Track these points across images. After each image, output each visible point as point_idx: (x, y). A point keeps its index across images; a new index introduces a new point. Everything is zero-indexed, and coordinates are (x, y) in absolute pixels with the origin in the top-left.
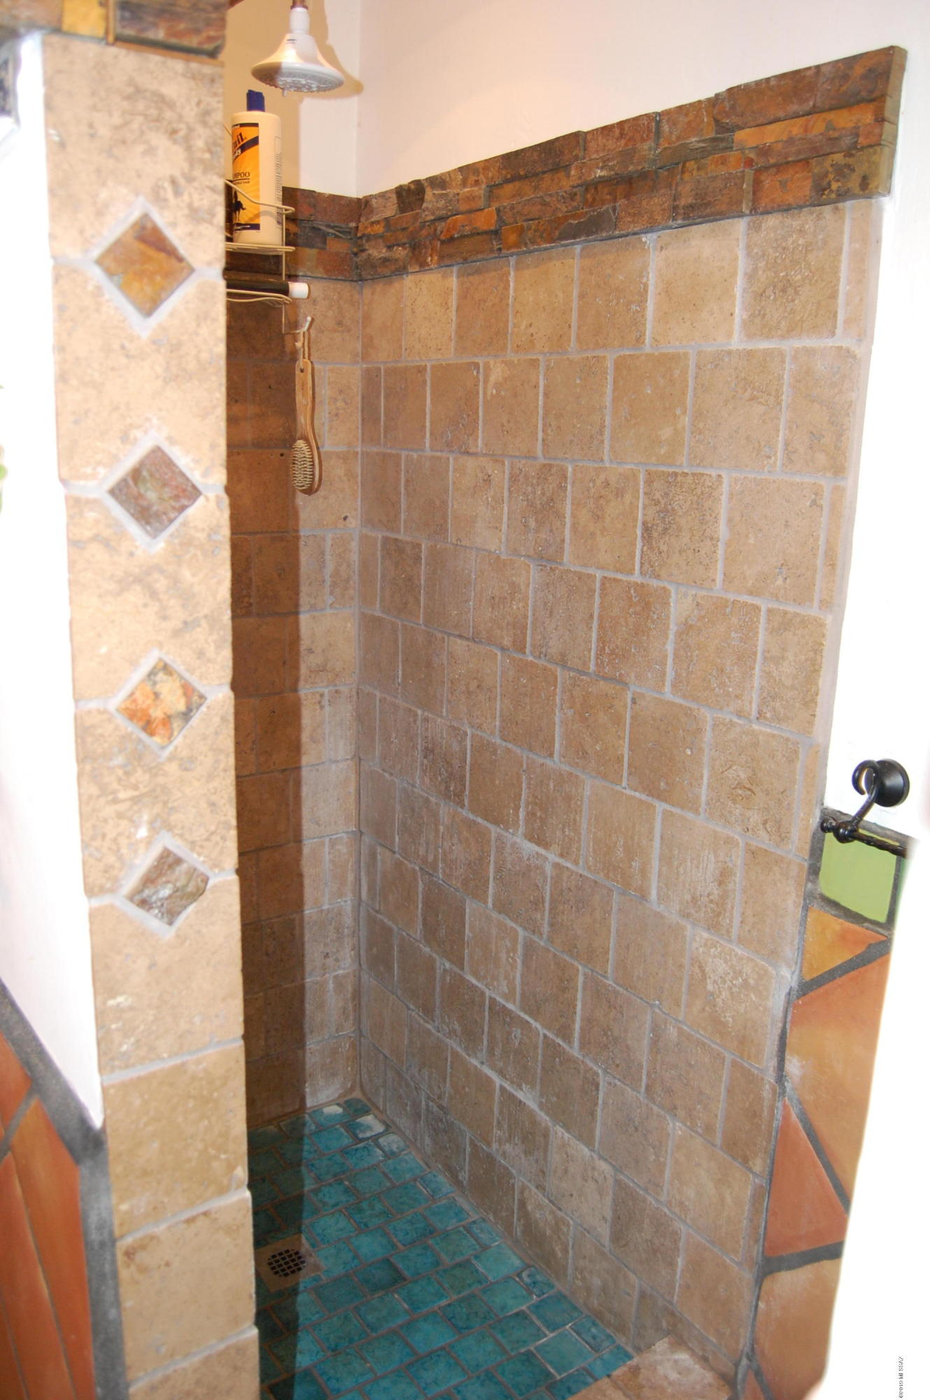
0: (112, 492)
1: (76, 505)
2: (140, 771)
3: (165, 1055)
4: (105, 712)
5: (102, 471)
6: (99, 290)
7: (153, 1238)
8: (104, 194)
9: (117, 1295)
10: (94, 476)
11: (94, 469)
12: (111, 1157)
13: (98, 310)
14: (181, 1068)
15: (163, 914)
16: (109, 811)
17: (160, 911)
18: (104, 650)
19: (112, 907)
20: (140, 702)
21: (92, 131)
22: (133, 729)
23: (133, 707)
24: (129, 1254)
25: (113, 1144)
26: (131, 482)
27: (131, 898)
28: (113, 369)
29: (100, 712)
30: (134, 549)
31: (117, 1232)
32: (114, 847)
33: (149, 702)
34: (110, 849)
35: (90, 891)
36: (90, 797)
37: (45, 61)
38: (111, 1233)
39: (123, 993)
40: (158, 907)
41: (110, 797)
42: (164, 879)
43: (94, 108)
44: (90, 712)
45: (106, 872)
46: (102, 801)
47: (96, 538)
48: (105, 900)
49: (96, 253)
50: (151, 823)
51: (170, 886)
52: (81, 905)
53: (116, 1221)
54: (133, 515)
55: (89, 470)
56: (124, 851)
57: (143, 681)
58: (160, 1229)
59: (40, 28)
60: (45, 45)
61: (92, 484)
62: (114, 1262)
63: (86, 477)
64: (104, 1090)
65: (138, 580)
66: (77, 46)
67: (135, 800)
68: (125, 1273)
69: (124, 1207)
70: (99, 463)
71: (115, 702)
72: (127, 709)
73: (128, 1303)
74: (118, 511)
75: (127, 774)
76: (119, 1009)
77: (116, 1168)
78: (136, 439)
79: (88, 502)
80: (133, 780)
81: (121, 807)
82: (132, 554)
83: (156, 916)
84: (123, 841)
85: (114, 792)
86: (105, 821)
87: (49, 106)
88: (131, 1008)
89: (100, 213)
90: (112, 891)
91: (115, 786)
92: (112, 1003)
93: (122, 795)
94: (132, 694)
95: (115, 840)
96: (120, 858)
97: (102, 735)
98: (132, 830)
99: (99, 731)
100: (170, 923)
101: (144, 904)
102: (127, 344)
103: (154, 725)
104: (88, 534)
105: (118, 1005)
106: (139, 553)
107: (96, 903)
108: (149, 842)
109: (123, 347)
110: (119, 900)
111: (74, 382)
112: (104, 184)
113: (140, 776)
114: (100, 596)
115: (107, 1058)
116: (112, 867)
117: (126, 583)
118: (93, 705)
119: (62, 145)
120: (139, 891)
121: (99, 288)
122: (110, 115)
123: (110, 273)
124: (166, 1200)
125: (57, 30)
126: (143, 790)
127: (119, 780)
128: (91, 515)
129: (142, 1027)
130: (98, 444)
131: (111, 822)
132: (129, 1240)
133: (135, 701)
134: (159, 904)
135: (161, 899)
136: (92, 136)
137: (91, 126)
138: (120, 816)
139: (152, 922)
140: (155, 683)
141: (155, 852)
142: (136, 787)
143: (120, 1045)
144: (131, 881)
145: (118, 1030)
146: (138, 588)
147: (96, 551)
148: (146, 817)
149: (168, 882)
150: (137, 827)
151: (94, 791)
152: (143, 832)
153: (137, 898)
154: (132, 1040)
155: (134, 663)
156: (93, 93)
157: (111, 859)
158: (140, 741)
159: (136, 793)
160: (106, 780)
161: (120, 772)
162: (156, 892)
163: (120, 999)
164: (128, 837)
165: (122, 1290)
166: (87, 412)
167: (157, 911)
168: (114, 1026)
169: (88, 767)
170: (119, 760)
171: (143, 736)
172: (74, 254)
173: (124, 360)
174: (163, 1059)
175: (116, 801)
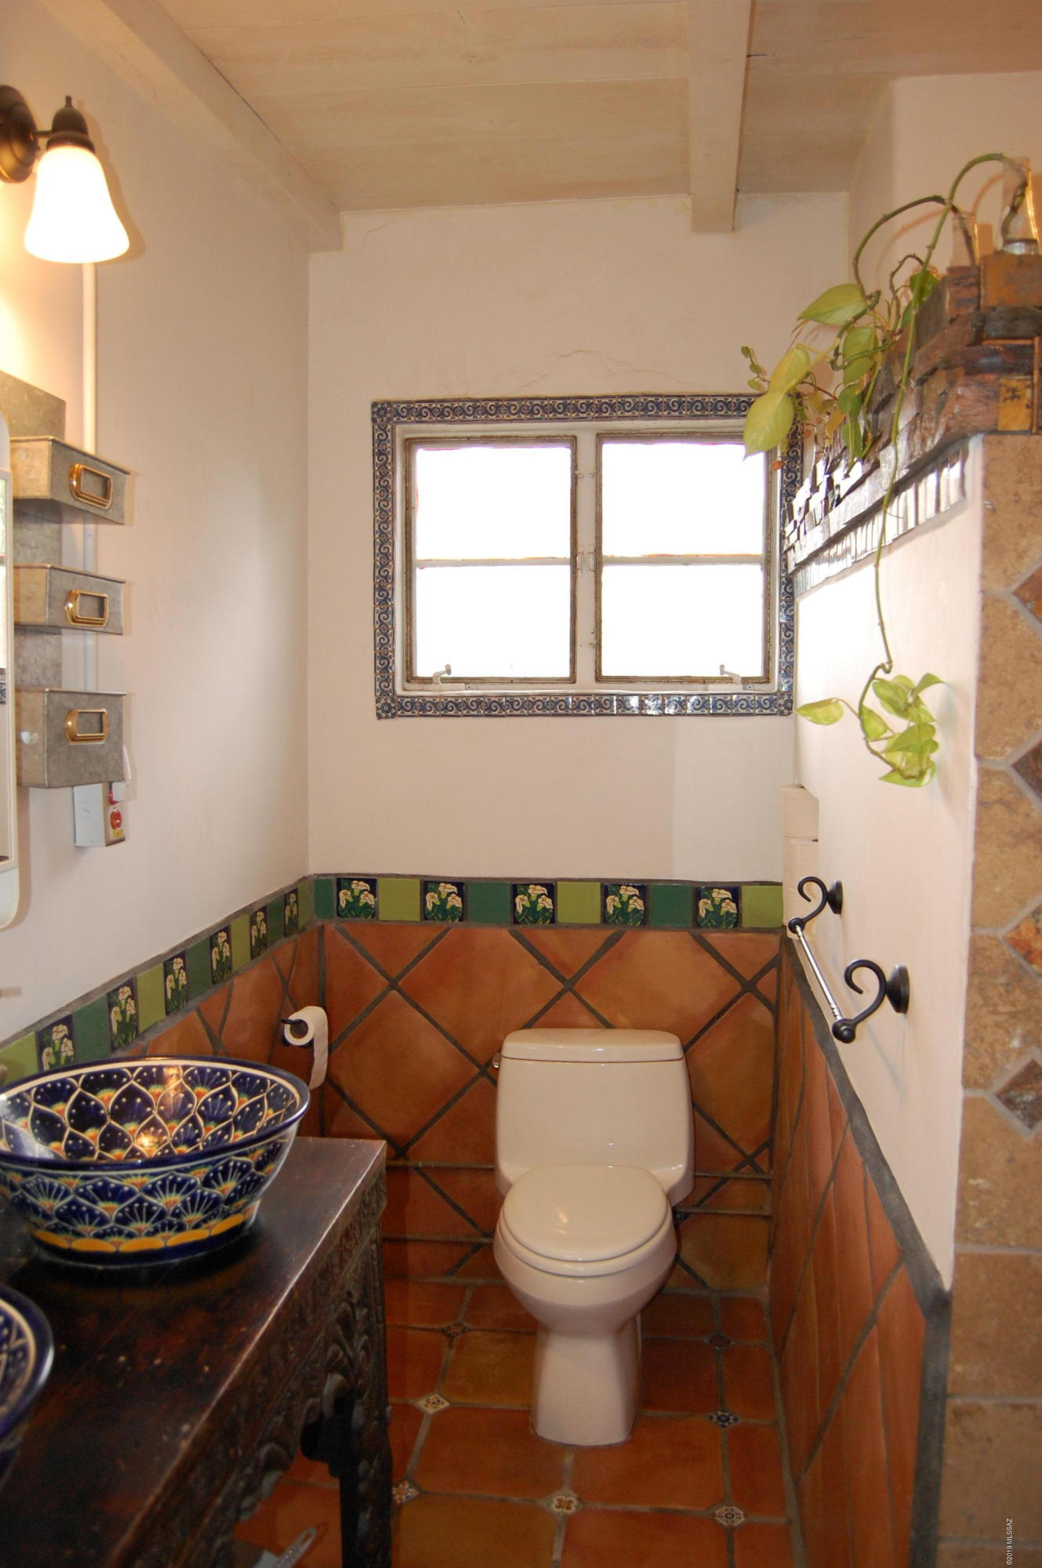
0: (1016, 766)
1: (985, 775)
2: (1018, 991)
3: (1013, 1243)
4: (995, 938)
5: (1009, 750)
6: (1016, 613)
7: (980, 1408)
8: (1024, 543)
9: (940, 1448)
10: (1002, 753)
11: (1003, 748)
12: (954, 1318)
13: (1014, 629)
14: (1026, 1260)
15: (1025, 1116)
16: (989, 1019)
17: (1022, 1113)
18: (998, 889)
19: (983, 1100)
20: (1024, 934)
21: (1017, 498)
22: (1013, 955)
23: (1018, 937)
24: (958, 1414)
25: (957, 1307)
26: (1031, 760)
27: (999, 1096)
28: (1023, 672)
29: (990, 938)
30: (1029, 812)
31: (950, 1389)
32: (990, 1050)
33: (1031, 935)
34: (986, 1051)
35: (967, 1083)
36: (975, 1005)
37: (985, 453)
38: (944, 1387)
39: (984, 1177)
40: (1021, 1109)
41: (991, 1009)
42: (1029, 1086)
43: (1020, 481)
44: (982, 937)
45: (981, 1069)
46: (984, 1010)
47: (1000, 801)
48: (979, 1093)
49: (1015, 586)
50: (1024, 1038)
51: (1033, 1093)
52: (958, 1094)
53: (950, 1379)
54: (1030, 784)
55: (998, 749)
56: (998, 1055)
57: (1027, 918)
58: (987, 1403)
59: (981, 432)
60: (984, 442)
61: (999, 759)
62: (943, 1416)
63: (996, 754)
64: (957, 1256)
65: (1031, 836)
66: (1009, 440)
67: (1013, 1015)
68: (951, 1431)
69: (959, 1368)
70: (1007, 743)
71: (1001, 933)
72: (1012, 938)
73: (949, 1461)
74: (1019, 781)
75: (1007, 992)
76: (977, 1188)
77: (957, 1331)
78: (1037, 725)
79: (996, 773)
80: (1012, 998)
81: (1000, 1019)
82: (1028, 815)
83: (1018, 1117)
84: (998, 1047)
85: (996, 1005)
86: (985, 1027)
87: (986, 484)
88: (988, 1192)
89: (1020, 557)
90: (984, 1087)
91: (996, 1000)
92: (972, 1182)
93: (1001, 1009)
94: (1018, 927)
95: (991, 1044)
96: (994, 1060)
97: (990, 957)
98: (1007, 1039)
99: (988, 953)
100: (1031, 1126)
101: (1010, 1103)
102: (1036, 653)
103: (1033, 955)
104: (995, 797)
105: (978, 1185)
106: (1034, 815)
107: (971, 1094)
108: (1020, 1053)
109: (1032, 656)
110: (988, 1096)
111: (992, 683)
112: (1024, 536)
113: (1018, 995)
114: (998, 846)
115: (963, 1230)
116: (987, 1066)
117: (1021, 838)
118: (984, 932)
119: (994, 511)
120: (1005, 1091)
121: (1016, 612)
122: (1032, 485)
123: (1024, 601)
124: (996, 1377)
125: (994, 431)
126: (1020, 1007)
127: (1001, 996)
128: (997, 783)
129: (995, 1211)
130: (1007, 729)
131: (989, 1028)
132: (957, 1402)
133: (1019, 933)
134: (1022, 1106)
135: (1024, 1103)
136: (1017, 502)
137: (1016, 494)
138: (998, 1025)
139: (1015, 1121)
140: (1037, 921)
141: (1024, 1062)
142: (1013, 1004)
143: (975, 1221)
144: (1000, 1083)
145: (974, 1207)
146: (1031, 842)
147: (998, 810)
148: (1019, 1031)
149: (1032, 1089)
150: (1011, 1037)
151: (979, 1001)
152: (1016, 1043)
153: (1004, 1096)
154: (985, 1220)
155: (1022, 903)
156: (1019, 471)
157: (987, 1060)
158: (1021, 967)
159: (1013, 1009)
160: (990, 994)
161: (1002, 990)
162: (1021, 1095)
163: (980, 1181)
164: (1003, 1044)
165: (945, 1445)
166: (1000, 704)
167: (1019, 1112)
168: (971, 1203)
169: (976, 981)
170: (1003, 979)
171: (1024, 963)
172: (999, 589)
173: (1032, 666)
174: (1010, 1246)
175: (995, 1012)
